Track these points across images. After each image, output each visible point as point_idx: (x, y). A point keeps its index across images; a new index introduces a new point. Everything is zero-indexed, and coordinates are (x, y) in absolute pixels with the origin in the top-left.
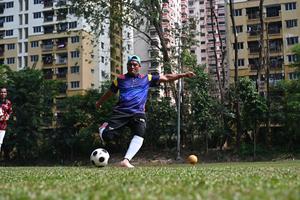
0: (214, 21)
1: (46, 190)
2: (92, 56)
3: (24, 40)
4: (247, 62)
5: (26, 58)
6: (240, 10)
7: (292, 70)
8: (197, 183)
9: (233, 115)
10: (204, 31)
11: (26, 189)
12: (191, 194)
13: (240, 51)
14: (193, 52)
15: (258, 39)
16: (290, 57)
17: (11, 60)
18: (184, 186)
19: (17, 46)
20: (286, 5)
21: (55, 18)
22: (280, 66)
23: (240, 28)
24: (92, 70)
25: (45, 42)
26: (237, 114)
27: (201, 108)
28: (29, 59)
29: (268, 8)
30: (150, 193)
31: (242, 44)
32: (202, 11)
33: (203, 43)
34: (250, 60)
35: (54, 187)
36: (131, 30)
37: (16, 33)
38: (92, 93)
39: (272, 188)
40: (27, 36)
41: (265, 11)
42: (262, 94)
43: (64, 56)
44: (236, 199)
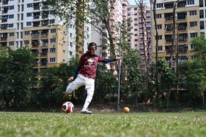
0: (144, 21)
1: (28, 127)
2: (64, 42)
3: (20, 30)
4: (164, 48)
5: (21, 42)
6: (161, 15)
7: (193, 54)
8: (126, 125)
9: (153, 82)
10: (137, 27)
11: (15, 126)
12: (119, 132)
13: (159, 41)
14: (129, 41)
15: (172, 33)
16: (192, 45)
17: (12, 43)
18: (116, 127)
19: (16, 34)
20: (190, 12)
21: (41, 17)
22: (185, 51)
23: (160, 26)
24: (64, 51)
25: (34, 32)
26: (156, 81)
27: (133, 77)
28: (23, 42)
29: (179, 14)
30: (93, 131)
31: (161, 36)
32: (136, 14)
33: (136, 35)
34: (166, 47)
35: (34, 125)
36: (89, 26)
37: (15, 26)
38: (63, 65)
39: (172, 129)
40: (22, 28)
41: (176, 15)
42: (173, 69)
43: (46, 41)
44: (147, 136)
